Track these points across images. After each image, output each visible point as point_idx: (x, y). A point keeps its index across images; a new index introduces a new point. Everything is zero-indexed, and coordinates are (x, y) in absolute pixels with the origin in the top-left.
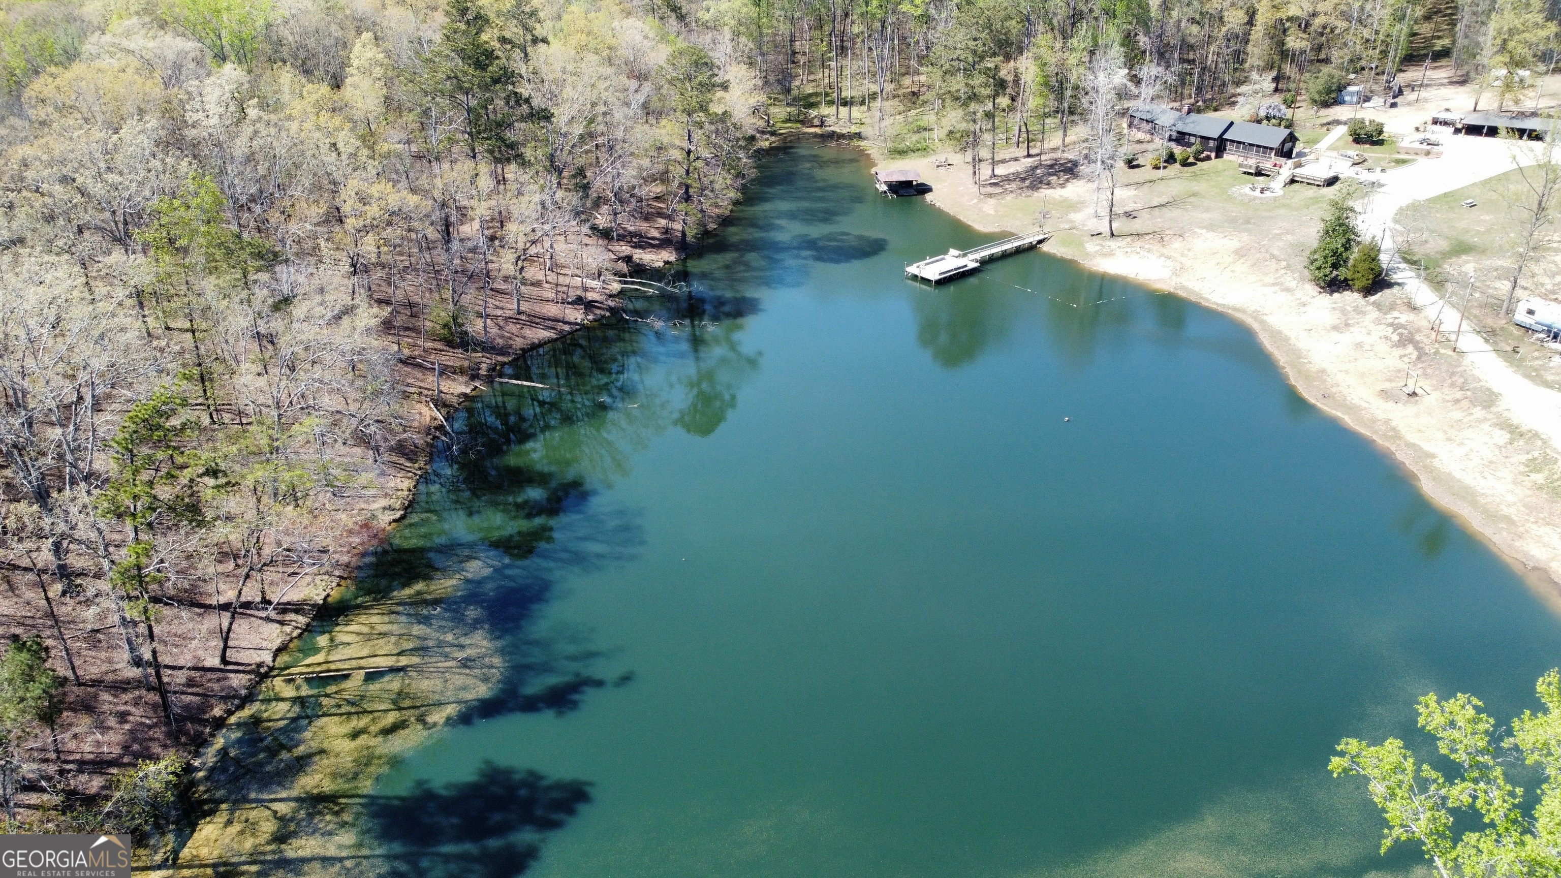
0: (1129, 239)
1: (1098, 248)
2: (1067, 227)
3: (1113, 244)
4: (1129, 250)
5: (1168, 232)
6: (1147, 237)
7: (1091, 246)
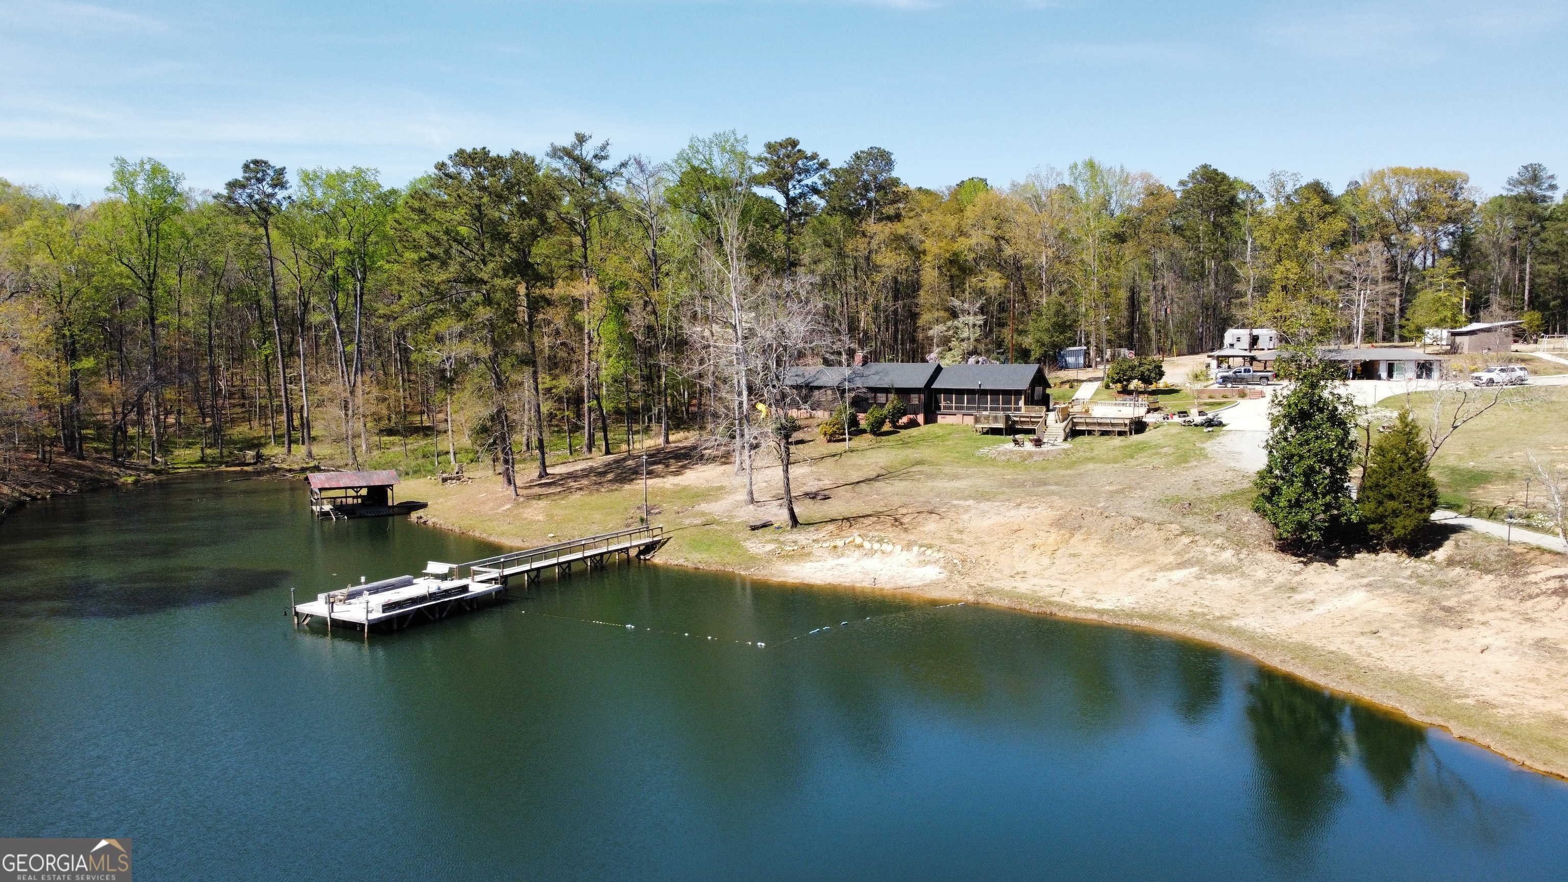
0: (831, 527)
1: (769, 547)
2: (698, 521)
3: (802, 537)
4: (840, 543)
5: (904, 511)
6: (867, 521)
7: (758, 546)
